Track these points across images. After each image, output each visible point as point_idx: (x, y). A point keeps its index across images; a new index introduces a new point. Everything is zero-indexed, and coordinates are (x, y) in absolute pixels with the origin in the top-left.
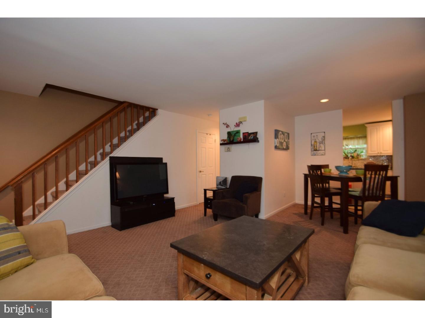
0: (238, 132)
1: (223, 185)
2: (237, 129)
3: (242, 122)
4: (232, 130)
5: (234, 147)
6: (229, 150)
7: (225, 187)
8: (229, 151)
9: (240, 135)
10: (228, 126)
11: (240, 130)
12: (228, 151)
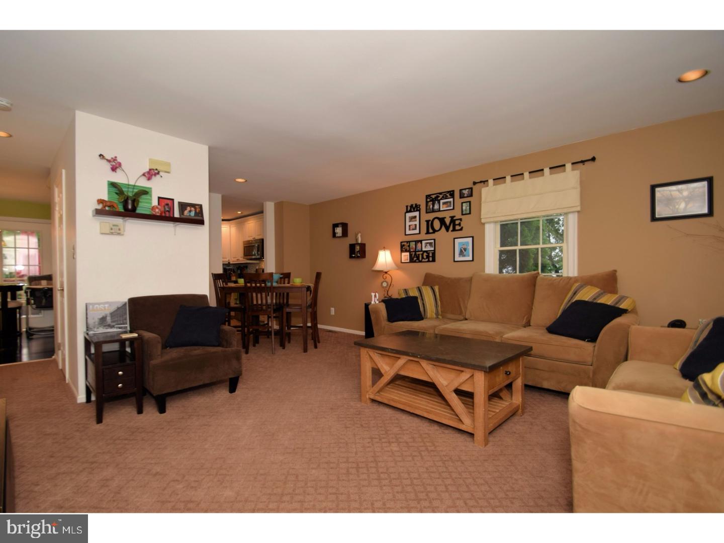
0: (145, 192)
1: (114, 324)
2: (143, 183)
3: (159, 172)
4: (132, 183)
5: (132, 226)
6: (116, 232)
7: (120, 328)
8: (119, 234)
9: (151, 200)
10: (115, 166)
11: (151, 188)
12: (112, 234)
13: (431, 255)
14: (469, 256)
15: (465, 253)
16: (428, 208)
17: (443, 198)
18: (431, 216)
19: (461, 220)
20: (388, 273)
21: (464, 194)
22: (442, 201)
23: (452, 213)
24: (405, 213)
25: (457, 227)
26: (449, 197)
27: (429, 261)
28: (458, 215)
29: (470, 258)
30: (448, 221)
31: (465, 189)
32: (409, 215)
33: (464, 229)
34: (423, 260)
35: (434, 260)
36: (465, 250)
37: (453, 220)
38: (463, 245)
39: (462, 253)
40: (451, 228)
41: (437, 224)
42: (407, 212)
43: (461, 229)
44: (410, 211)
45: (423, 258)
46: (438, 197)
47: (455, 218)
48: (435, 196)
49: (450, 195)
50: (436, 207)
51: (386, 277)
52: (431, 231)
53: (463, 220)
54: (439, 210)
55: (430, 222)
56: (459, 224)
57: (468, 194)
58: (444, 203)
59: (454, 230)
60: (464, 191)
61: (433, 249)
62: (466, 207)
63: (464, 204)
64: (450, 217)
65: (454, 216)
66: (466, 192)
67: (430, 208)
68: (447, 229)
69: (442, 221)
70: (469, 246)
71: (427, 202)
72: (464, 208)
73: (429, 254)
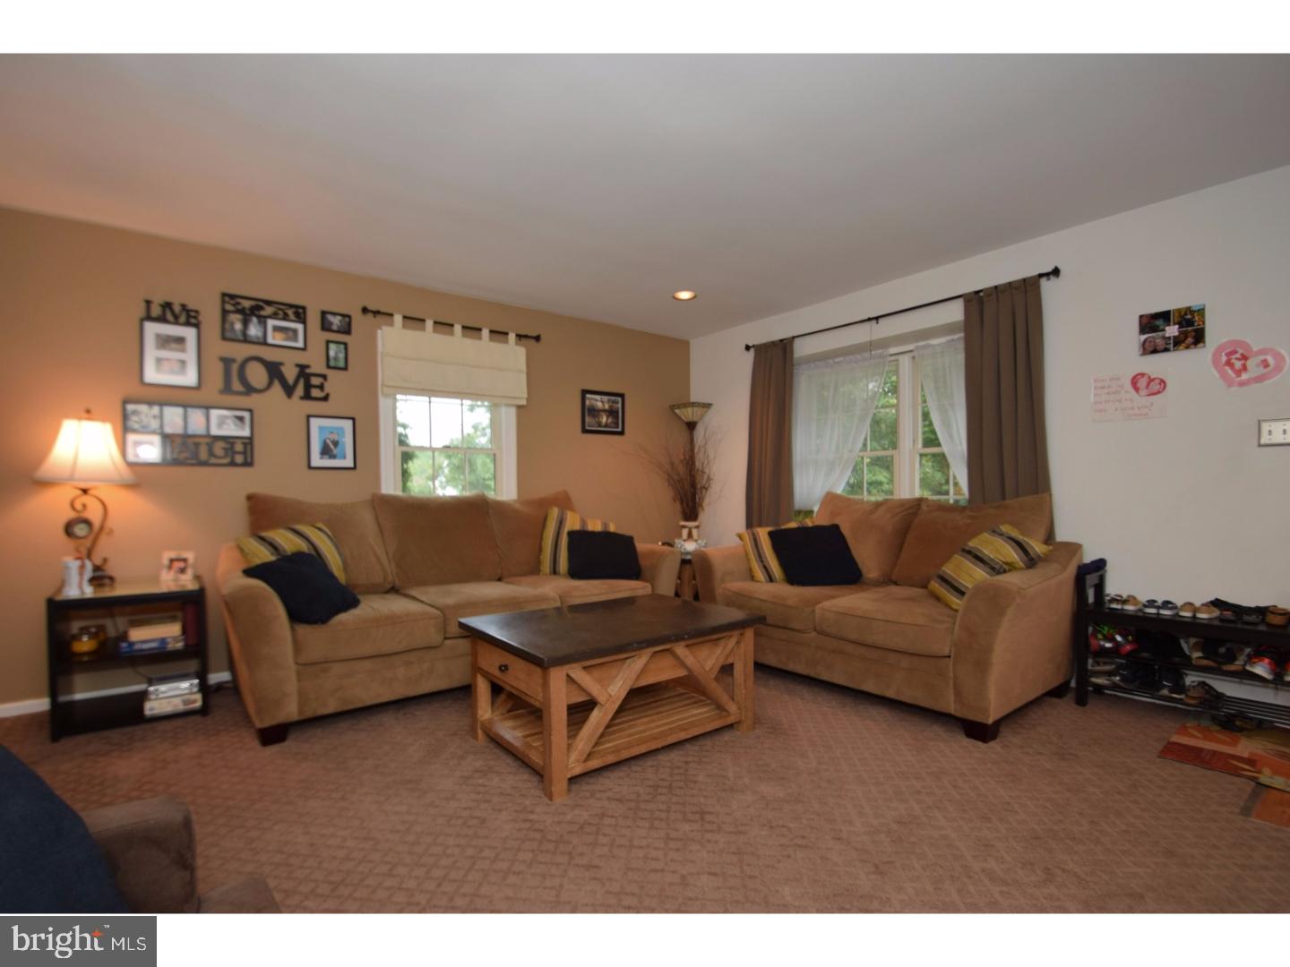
13: (239, 447)
14: (344, 457)
15: (335, 451)
16: (227, 326)
17: (274, 316)
18: (240, 351)
19: (324, 377)
20: (90, 492)
21: (331, 323)
22: (271, 323)
23: (302, 358)
24: (142, 320)
25: (315, 393)
26: (292, 316)
27: (233, 464)
28: (317, 366)
29: (349, 463)
30: (290, 373)
31: (334, 314)
32: (152, 329)
33: (331, 398)
34: (213, 460)
35: (248, 463)
36: (336, 444)
37: (303, 371)
38: (332, 433)
39: (326, 451)
40: (300, 390)
41: (257, 375)
42: (149, 318)
43: (326, 398)
44: (162, 319)
45: (211, 454)
46: (261, 308)
47: (308, 371)
48: (253, 303)
49: (297, 314)
50: (254, 330)
51: (84, 506)
52: (237, 386)
53: (329, 378)
54: (265, 343)
55: (235, 367)
56: (321, 387)
57: (339, 326)
58: (276, 329)
59: (307, 396)
60: (330, 318)
61: (246, 433)
62: (336, 353)
63: (332, 346)
64: (297, 365)
65: (308, 367)
66: (336, 321)
67: (233, 329)
68: (289, 390)
69: (274, 370)
70: (344, 436)
71: (225, 313)
72: (332, 353)
73: (232, 444)
